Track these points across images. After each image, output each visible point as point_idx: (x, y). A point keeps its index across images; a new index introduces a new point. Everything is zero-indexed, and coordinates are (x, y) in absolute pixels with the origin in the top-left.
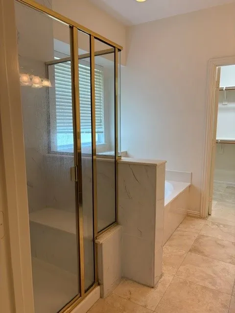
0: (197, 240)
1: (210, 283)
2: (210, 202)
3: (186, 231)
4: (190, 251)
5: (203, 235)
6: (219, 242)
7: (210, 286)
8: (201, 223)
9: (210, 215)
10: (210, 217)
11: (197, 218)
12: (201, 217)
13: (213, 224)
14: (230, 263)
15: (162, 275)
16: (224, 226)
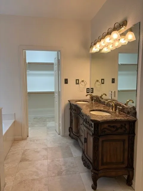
0: (23, 154)
1: (36, 176)
2: (28, 129)
3: (16, 151)
4: (21, 161)
5: (26, 150)
6: (36, 150)
7: (36, 177)
8: (23, 143)
9: (28, 136)
10: (28, 137)
11: (21, 140)
12: (23, 139)
13: (31, 141)
14: (44, 160)
15: (5, 185)
16: (37, 140)
